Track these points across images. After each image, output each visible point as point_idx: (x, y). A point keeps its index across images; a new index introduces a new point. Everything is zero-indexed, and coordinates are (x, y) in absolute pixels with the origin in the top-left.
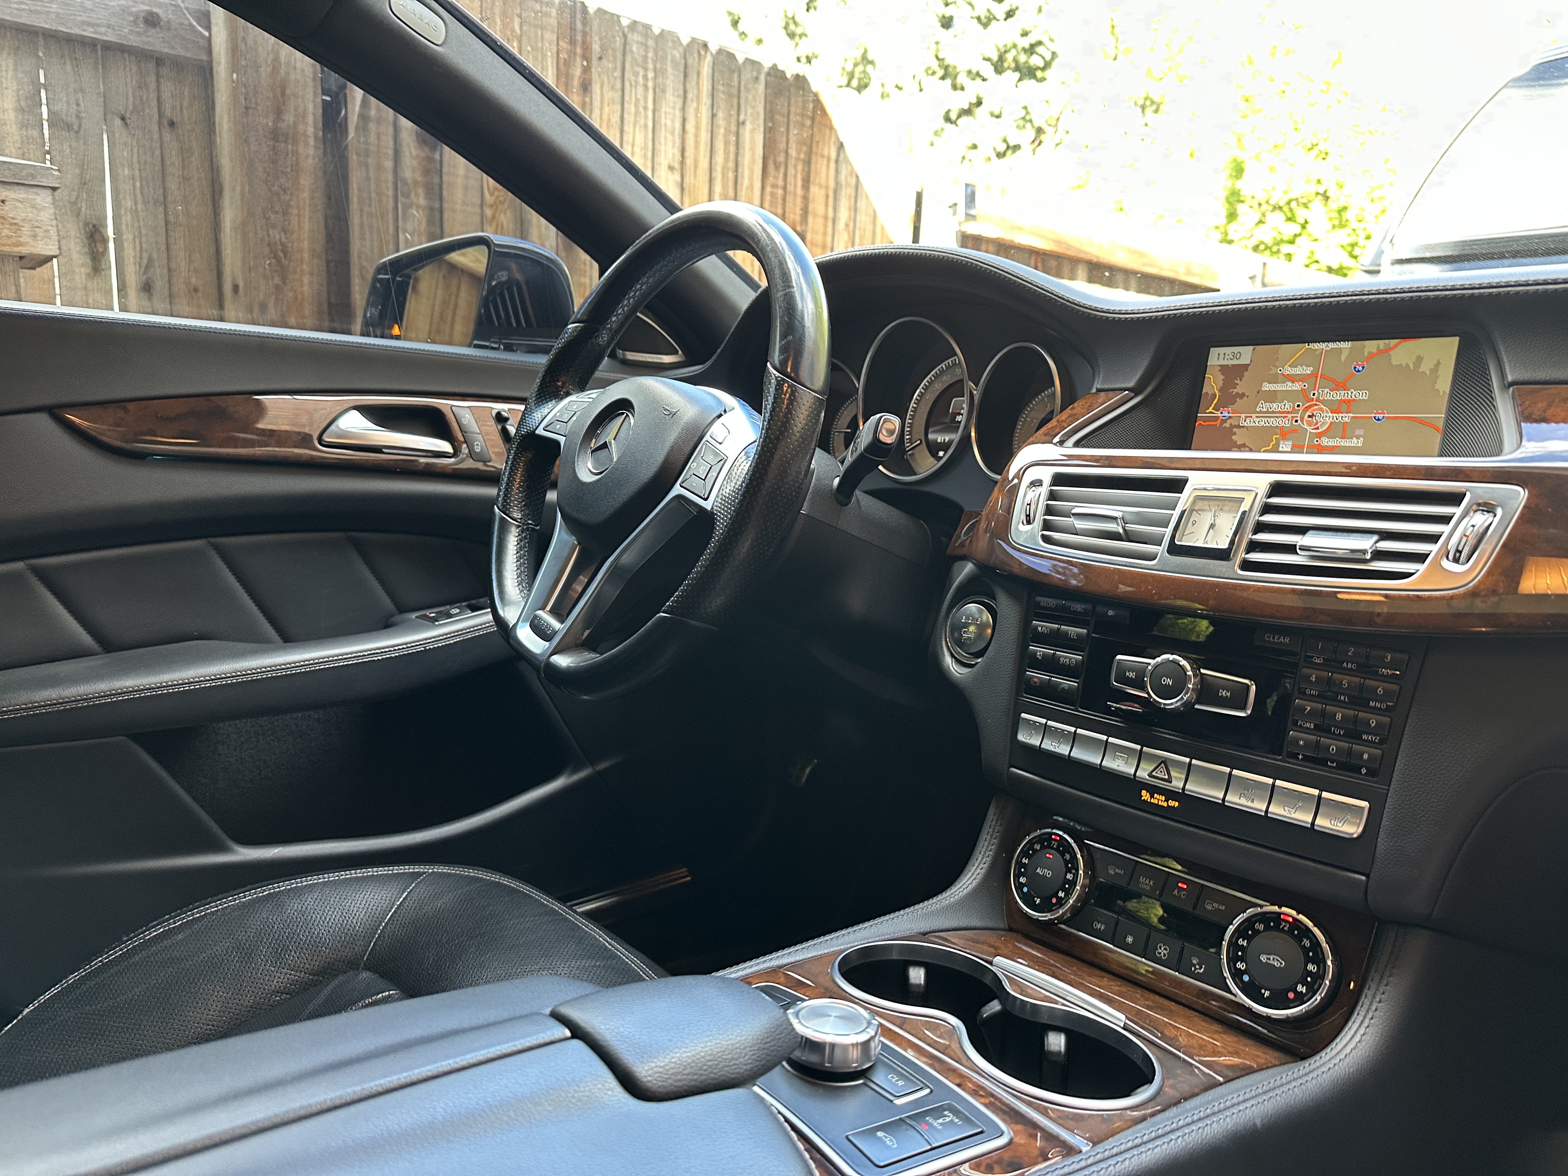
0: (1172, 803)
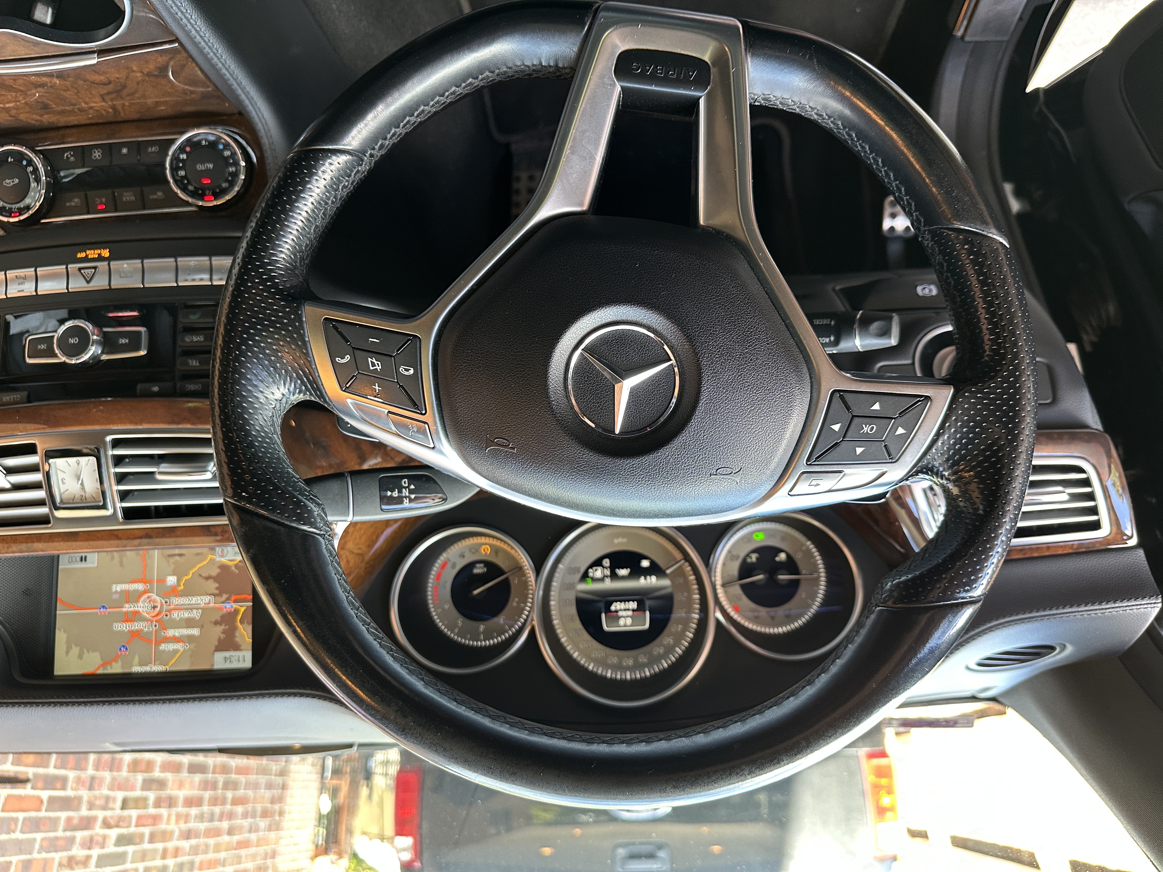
0: (83, 255)
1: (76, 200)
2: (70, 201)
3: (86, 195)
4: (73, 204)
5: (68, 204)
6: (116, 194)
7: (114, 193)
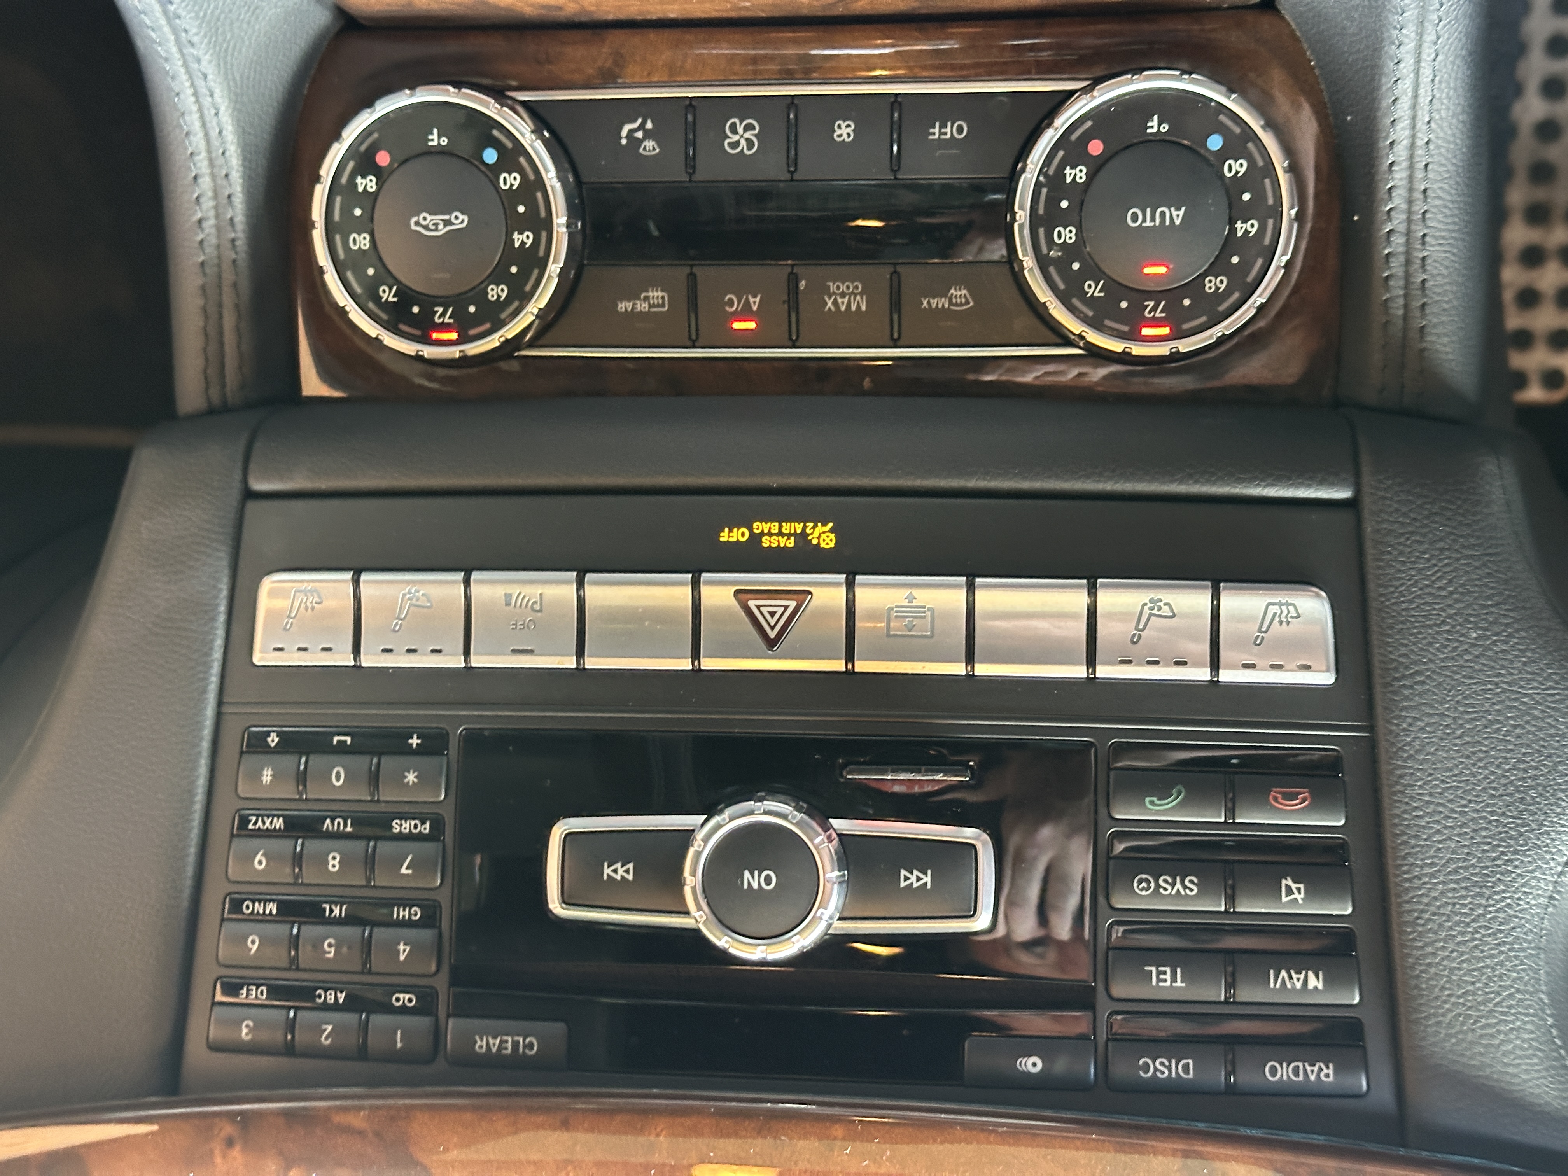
0: (738, 535)
1: (656, 294)
2: (634, 296)
3: (692, 277)
4: (642, 306)
5: (623, 306)
6: (803, 284)
7: (793, 279)
